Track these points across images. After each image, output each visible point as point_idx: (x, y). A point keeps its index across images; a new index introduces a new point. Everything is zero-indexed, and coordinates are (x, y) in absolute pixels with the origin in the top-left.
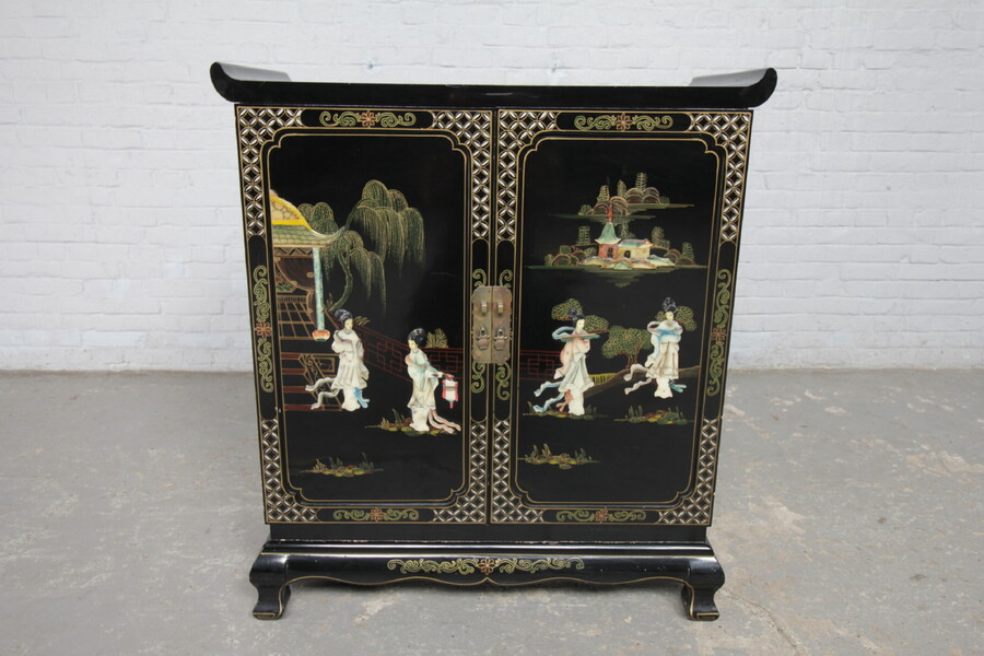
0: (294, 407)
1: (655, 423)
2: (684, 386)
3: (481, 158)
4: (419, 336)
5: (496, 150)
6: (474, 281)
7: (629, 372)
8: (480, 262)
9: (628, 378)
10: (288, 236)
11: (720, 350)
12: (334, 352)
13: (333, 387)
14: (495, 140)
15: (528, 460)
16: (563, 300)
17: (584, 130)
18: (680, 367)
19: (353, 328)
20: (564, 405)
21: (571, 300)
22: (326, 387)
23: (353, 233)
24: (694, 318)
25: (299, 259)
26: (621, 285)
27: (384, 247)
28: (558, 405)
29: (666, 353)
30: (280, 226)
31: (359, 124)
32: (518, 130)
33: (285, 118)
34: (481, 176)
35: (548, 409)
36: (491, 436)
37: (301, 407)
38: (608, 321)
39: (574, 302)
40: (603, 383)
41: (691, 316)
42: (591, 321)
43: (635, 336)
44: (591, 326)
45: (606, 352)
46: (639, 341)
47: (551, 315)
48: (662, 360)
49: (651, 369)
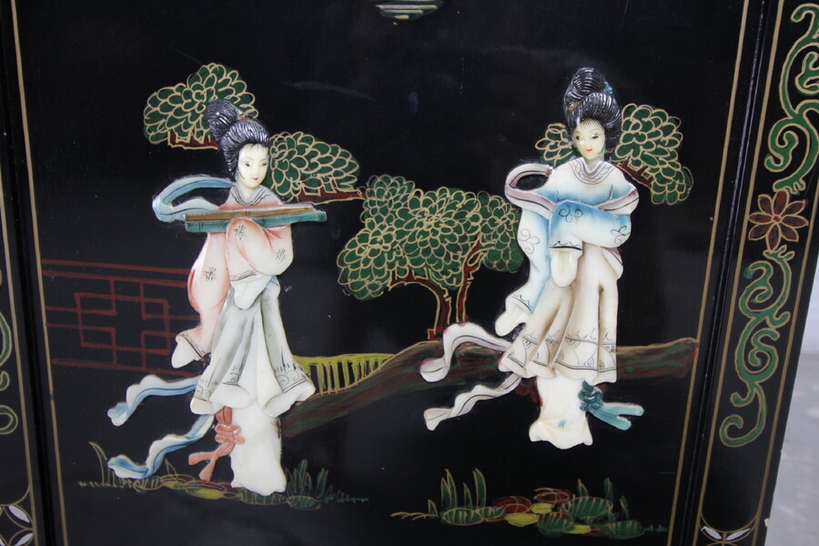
1: (532, 527)
2: (637, 410)
7: (439, 353)
11: (777, 281)
16: (183, 70)
18: (622, 340)
20: (212, 457)
21: (211, 68)
24: (684, 155)
28: (194, 458)
29: (574, 287)
35: (161, 471)
38: (356, 156)
39: (224, 77)
40: (347, 386)
41: (672, 143)
42: (291, 154)
43: (460, 216)
44: (293, 173)
45: (354, 275)
46: (475, 238)
47: (142, 126)
48: (557, 311)
49: (519, 341)
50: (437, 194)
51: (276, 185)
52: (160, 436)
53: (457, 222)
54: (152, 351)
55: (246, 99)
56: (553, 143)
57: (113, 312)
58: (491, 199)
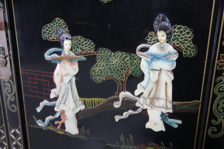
2: (180, 122)
7: (118, 100)
9: (117, 105)
16: (50, 20)
20: (60, 123)
21: (57, 19)
28: (56, 123)
29: (157, 82)
35: (49, 125)
36: (9, 139)
38: (94, 43)
39: (60, 21)
40: (94, 107)
41: (190, 37)
42: (77, 42)
43: (124, 60)
44: (78, 47)
45: (95, 76)
46: (128, 66)
47: (42, 35)
48: (152, 89)
49: (141, 98)
50: (117, 53)
51: (74, 50)
52: (48, 116)
53: (123, 62)
54: (46, 94)
55: (66, 27)
56: (151, 38)
57: (36, 83)
58: (132, 55)
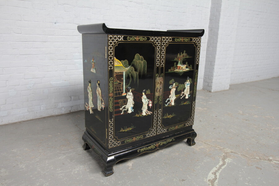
0: (117, 115)
1: (185, 104)
2: (190, 95)
3: (159, 48)
4: (145, 91)
5: (161, 46)
6: (156, 76)
8: (157, 73)
9: (181, 95)
10: (118, 69)
11: (196, 87)
12: (127, 98)
13: (126, 108)
14: (161, 44)
15: (164, 118)
17: (176, 41)
18: (190, 91)
19: (131, 92)
20: (171, 103)
21: (172, 79)
22: (124, 108)
23: (132, 67)
24: (192, 81)
25: (120, 75)
26: (181, 75)
27: (139, 70)
29: (188, 89)
30: (117, 67)
31: (135, 40)
32: (165, 41)
33: (119, 38)
34: (158, 52)
35: (168, 105)
36: (158, 113)
37: (118, 114)
